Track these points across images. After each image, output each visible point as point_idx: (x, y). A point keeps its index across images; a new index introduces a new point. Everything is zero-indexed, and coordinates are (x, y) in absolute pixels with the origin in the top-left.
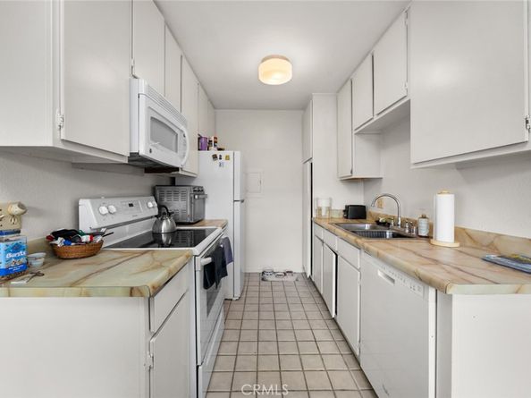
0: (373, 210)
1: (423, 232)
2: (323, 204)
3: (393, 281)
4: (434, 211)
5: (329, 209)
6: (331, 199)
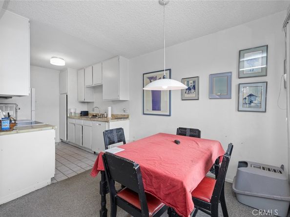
0: (91, 112)
1: (105, 116)
2: (72, 111)
3: (100, 125)
4: (107, 110)
5: (75, 113)
6: (76, 109)
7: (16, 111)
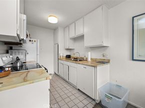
0: (72, 56)
3: (85, 68)
5: (63, 56)
6: (63, 54)
7: (25, 55)
